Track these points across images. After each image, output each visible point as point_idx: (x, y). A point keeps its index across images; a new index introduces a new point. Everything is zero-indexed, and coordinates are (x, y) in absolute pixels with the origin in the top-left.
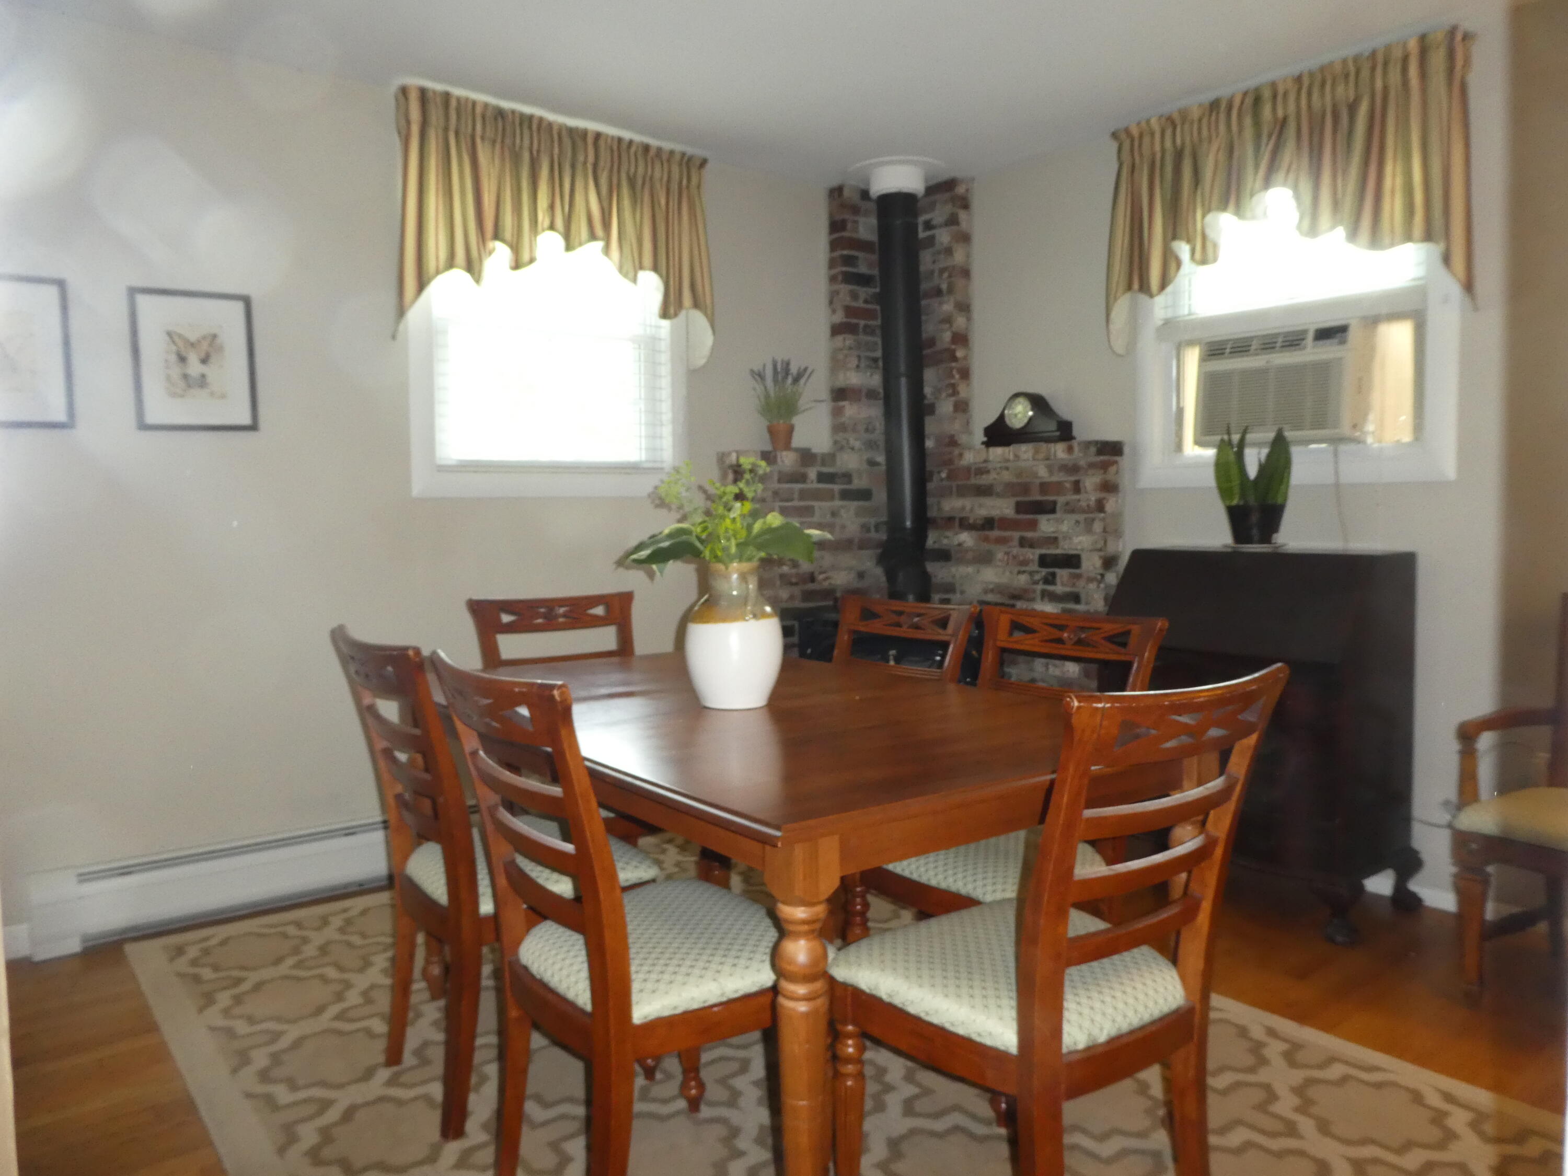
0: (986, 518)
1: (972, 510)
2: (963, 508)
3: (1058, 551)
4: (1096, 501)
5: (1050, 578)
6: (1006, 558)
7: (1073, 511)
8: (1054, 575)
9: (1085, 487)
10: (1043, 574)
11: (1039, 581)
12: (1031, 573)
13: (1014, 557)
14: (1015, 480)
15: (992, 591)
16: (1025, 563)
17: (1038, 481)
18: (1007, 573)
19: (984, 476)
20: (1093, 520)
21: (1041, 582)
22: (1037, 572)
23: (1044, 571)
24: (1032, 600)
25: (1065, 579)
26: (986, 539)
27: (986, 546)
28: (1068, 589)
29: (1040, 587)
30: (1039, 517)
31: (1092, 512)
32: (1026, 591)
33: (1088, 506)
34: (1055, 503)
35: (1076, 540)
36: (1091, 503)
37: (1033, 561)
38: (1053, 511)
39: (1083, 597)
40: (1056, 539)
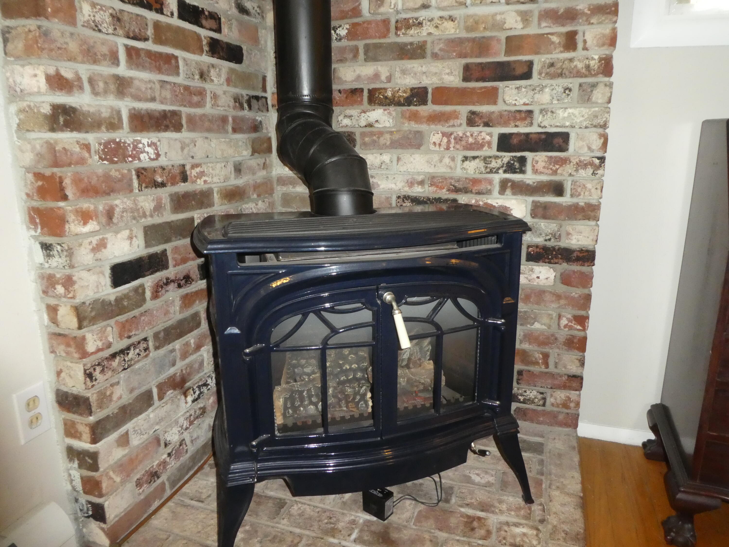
0: (412, 89)
1: (389, 79)
2: (377, 76)
3: (534, 129)
4: (601, 59)
5: (517, 165)
6: (445, 140)
7: (561, 75)
8: (523, 161)
9: (585, 42)
10: (506, 160)
11: (499, 169)
12: (486, 160)
13: (459, 140)
14: (464, 35)
15: (422, 183)
16: (479, 146)
17: (503, 36)
18: (447, 160)
19: (412, 32)
20: (594, 86)
21: (501, 171)
22: (496, 157)
23: (507, 156)
24: (489, 192)
25: (540, 166)
26: (414, 117)
27: (414, 126)
28: (544, 178)
29: (502, 175)
30: (500, 84)
31: (595, 75)
32: (475, 181)
33: (588, 67)
34: (530, 64)
35: (561, 114)
36: (592, 63)
37: (489, 144)
38: (527, 75)
39: (568, 187)
40: (530, 112)
